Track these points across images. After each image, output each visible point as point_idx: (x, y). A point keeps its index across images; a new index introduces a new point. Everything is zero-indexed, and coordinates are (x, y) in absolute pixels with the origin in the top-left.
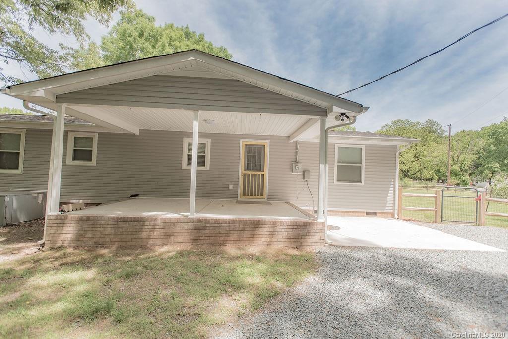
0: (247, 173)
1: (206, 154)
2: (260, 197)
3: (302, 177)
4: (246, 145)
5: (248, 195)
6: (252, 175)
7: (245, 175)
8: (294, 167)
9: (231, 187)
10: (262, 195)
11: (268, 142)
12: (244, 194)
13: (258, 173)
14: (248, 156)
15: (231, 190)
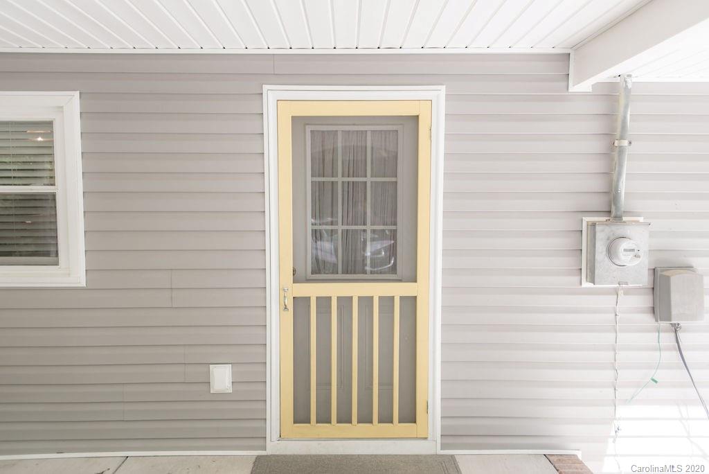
0: (314, 290)
1: (58, 189)
2: (397, 428)
3: (644, 301)
4: (299, 123)
5: (324, 419)
6: (345, 302)
7: (301, 304)
8: (601, 247)
9: (222, 378)
10: (410, 416)
11: (438, 95)
12: (301, 416)
13: (377, 290)
14: (319, 189)
15: (222, 398)
